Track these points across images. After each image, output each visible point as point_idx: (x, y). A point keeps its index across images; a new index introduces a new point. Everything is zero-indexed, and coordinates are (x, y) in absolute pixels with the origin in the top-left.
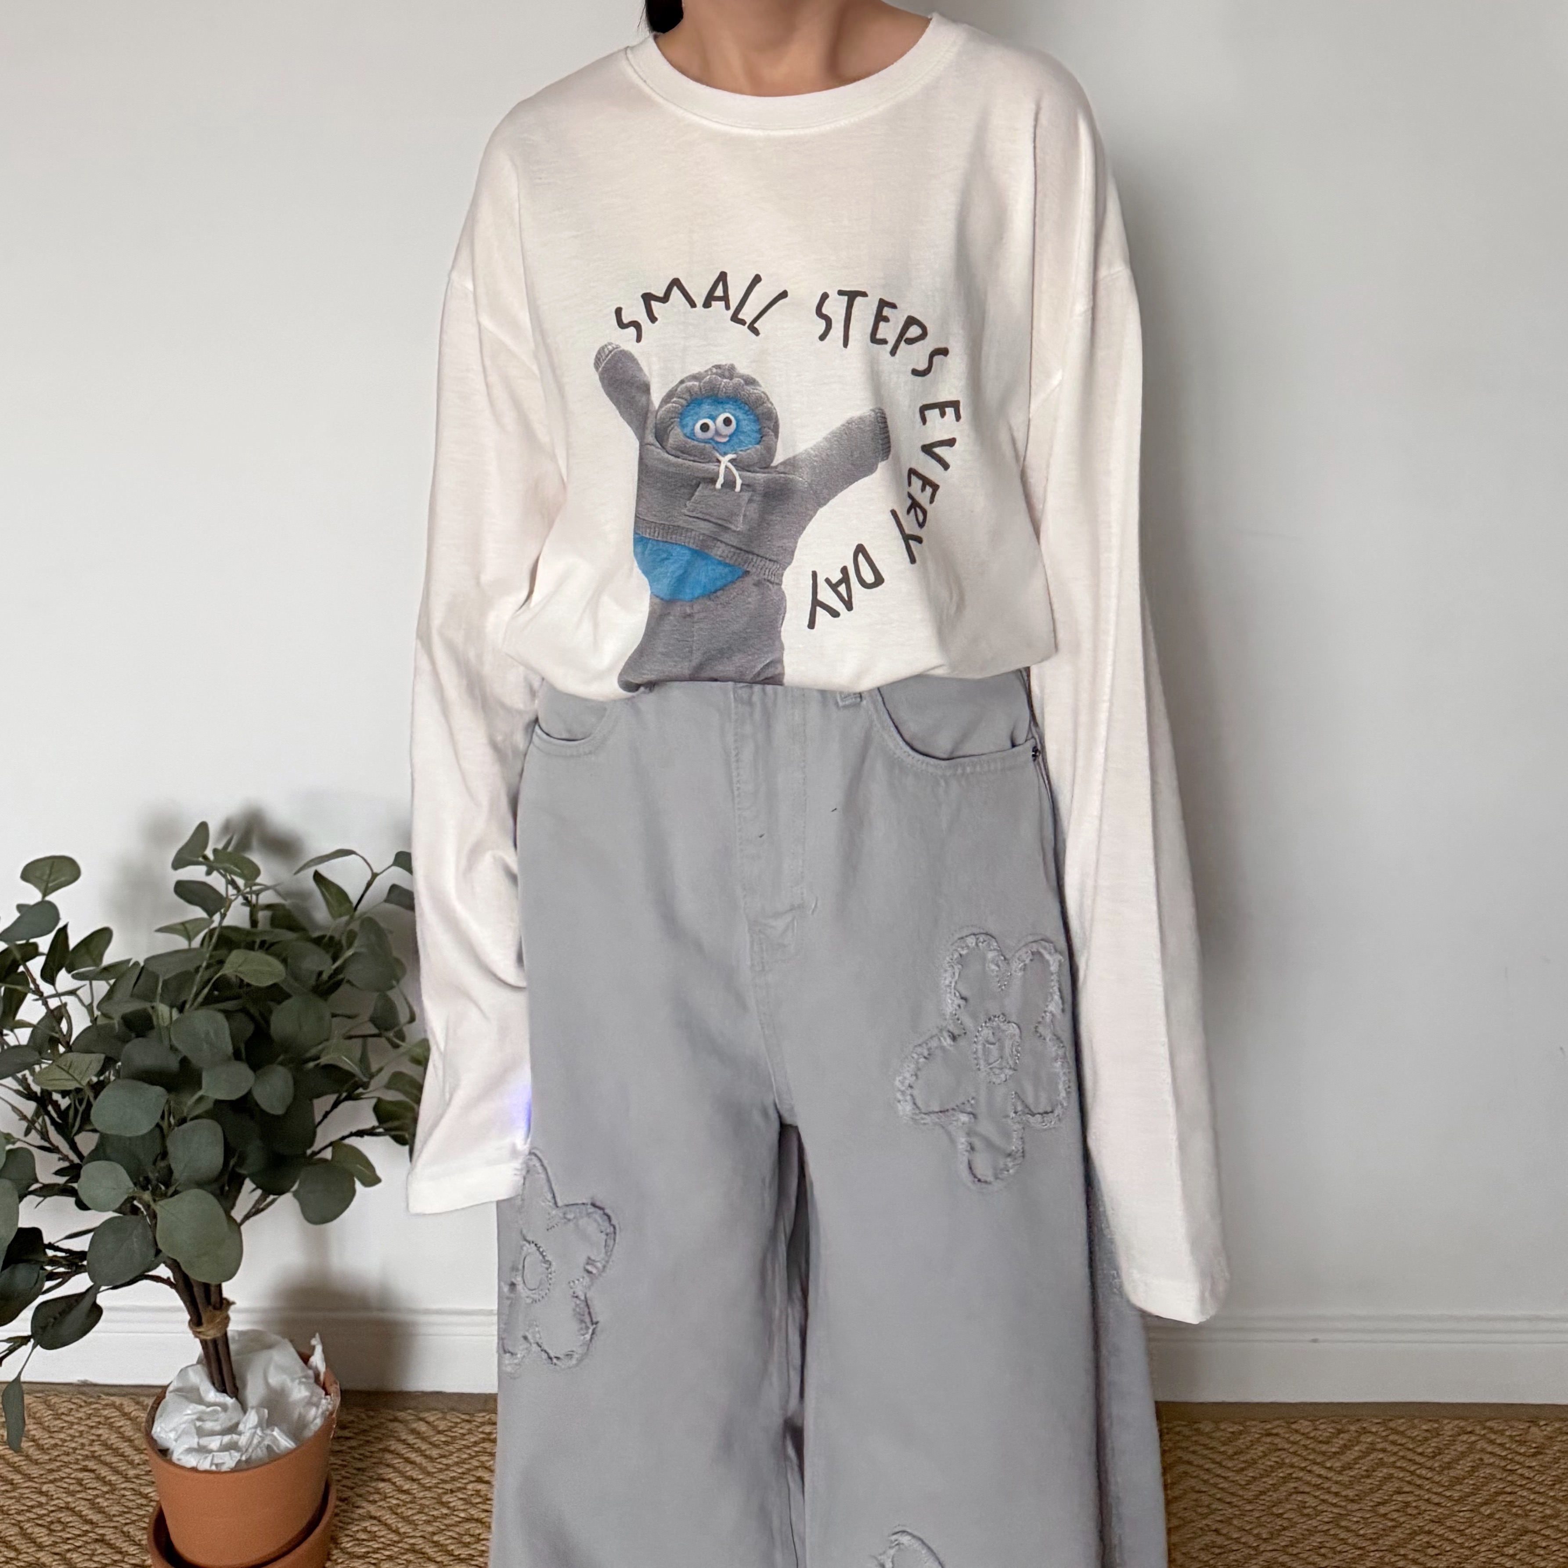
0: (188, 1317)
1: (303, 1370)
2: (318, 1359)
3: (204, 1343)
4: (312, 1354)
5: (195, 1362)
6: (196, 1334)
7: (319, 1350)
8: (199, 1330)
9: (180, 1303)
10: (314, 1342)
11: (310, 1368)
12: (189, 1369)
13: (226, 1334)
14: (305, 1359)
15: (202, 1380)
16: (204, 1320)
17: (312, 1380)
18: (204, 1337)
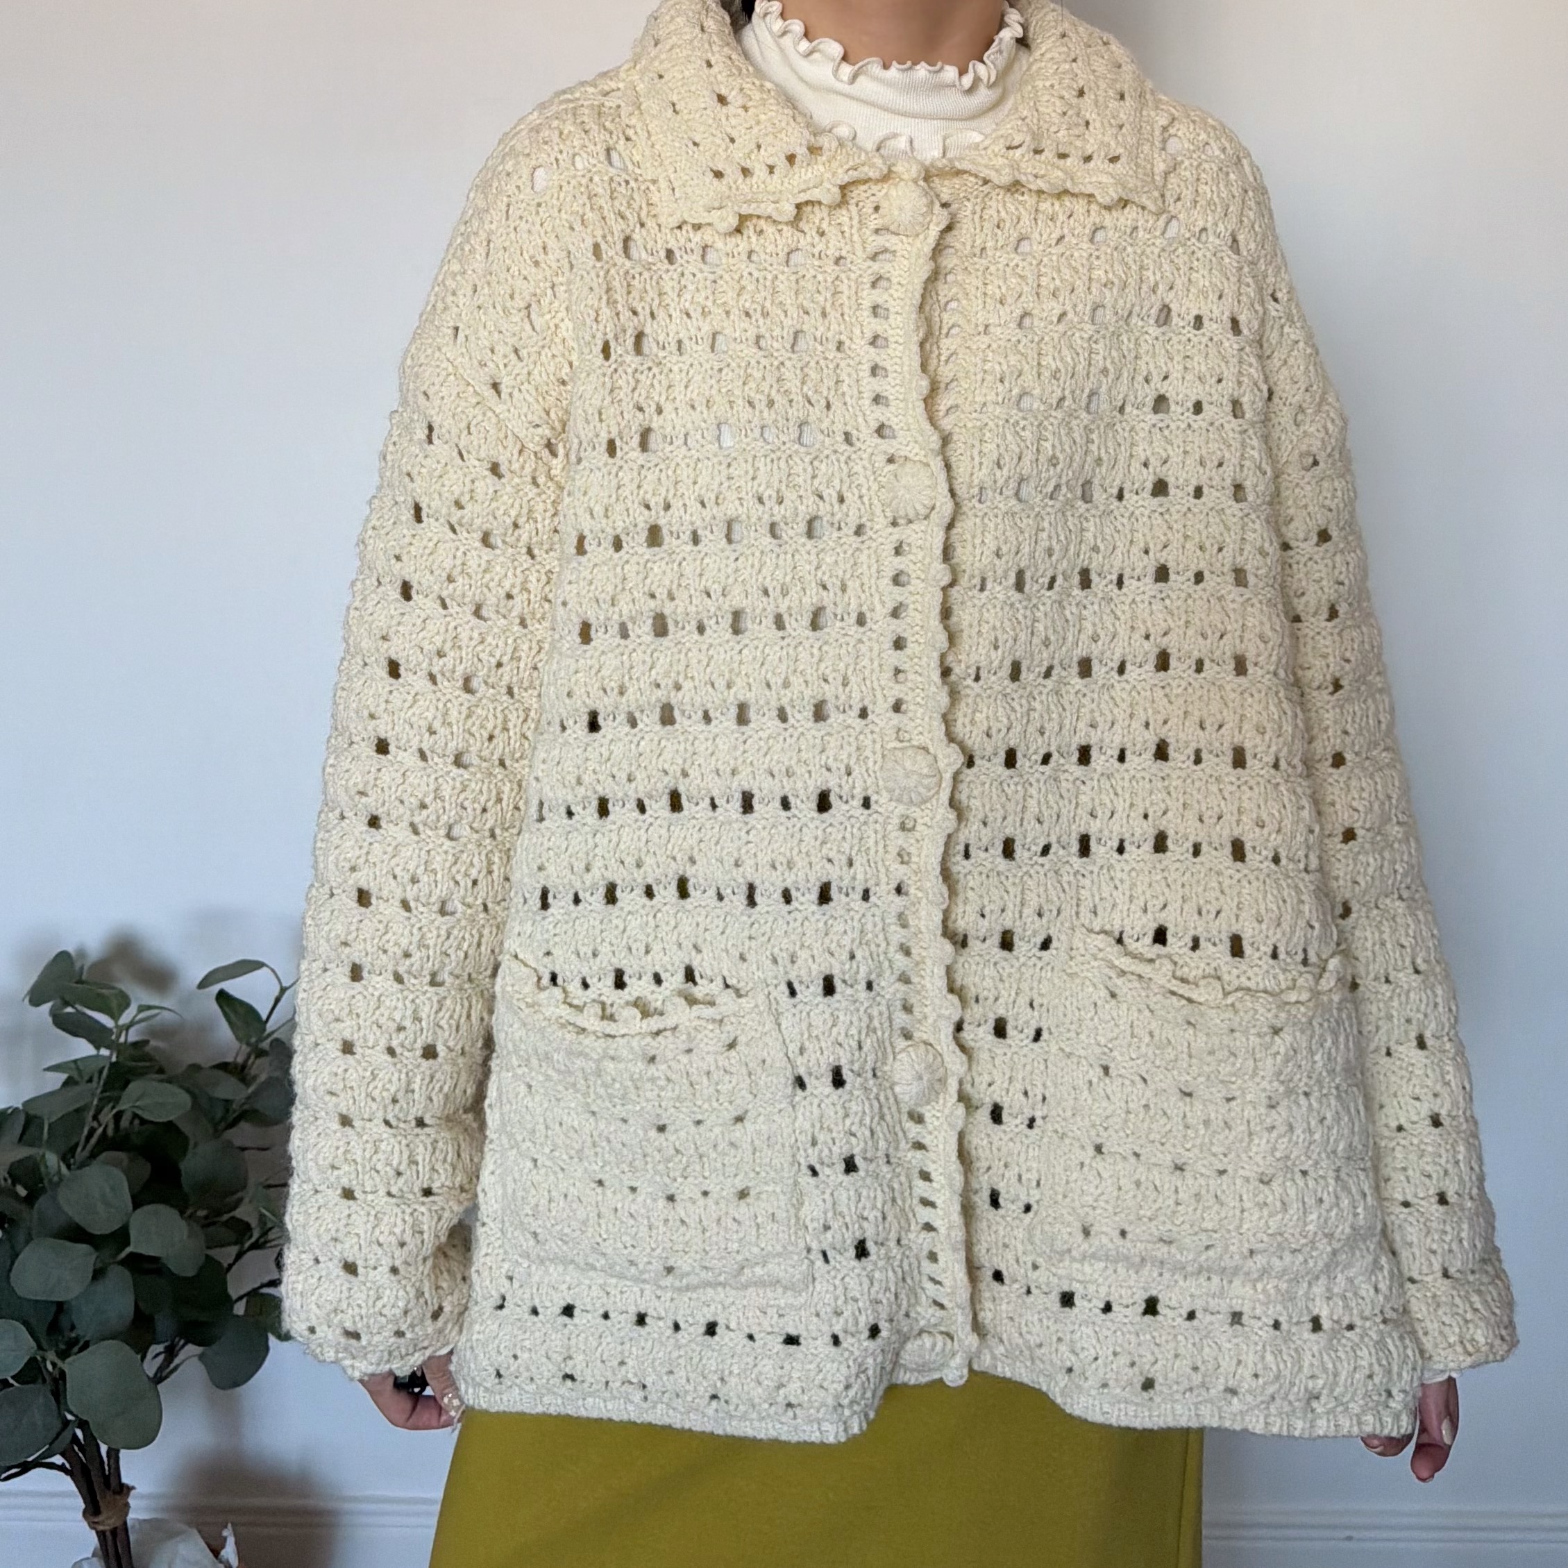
0: (83, 1506)
1: (212, 1564)
2: (229, 1552)
3: (101, 1535)
4: (223, 1547)
5: (90, 1555)
6: (92, 1525)
7: (231, 1541)
8: (96, 1520)
9: (74, 1488)
10: (225, 1533)
12: (84, 1562)
13: (125, 1523)
14: (216, 1553)
16: (102, 1509)
18: (101, 1528)
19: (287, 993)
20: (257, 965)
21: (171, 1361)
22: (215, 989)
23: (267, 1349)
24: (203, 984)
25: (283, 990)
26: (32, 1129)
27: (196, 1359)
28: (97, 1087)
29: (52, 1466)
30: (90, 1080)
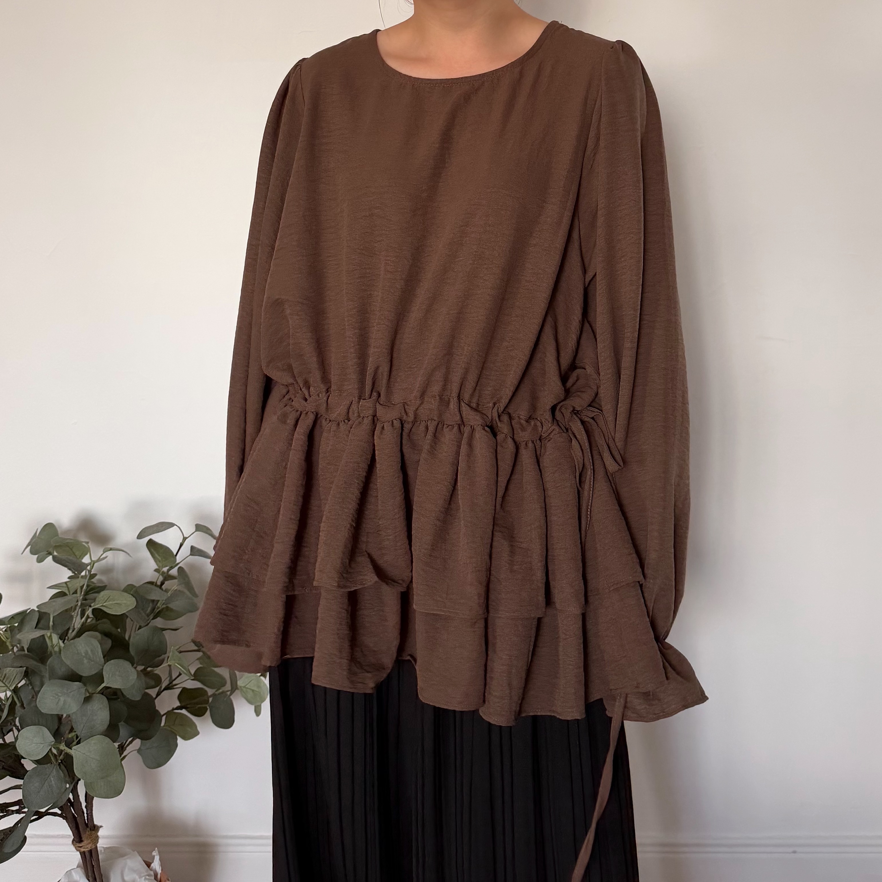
0: (72, 837)
1: (147, 871)
2: (156, 865)
3: (83, 854)
4: (153, 862)
5: (76, 867)
6: (78, 849)
7: (157, 858)
8: (81, 845)
11: (151, 870)
12: (72, 871)
13: (97, 847)
14: (148, 865)
15: (80, 878)
16: (83, 839)
17: (153, 878)
18: (82, 850)
19: (187, 540)
20: (171, 525)
21: (122, 754)
22: (146, 539)
23: (176, 745)
24: (140, 537)
25: (185, 539)
26: (42, 622)
27: (136, 751)
28: (80, 596)
29: (55, 814)
30: (75, 592)
